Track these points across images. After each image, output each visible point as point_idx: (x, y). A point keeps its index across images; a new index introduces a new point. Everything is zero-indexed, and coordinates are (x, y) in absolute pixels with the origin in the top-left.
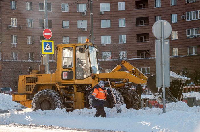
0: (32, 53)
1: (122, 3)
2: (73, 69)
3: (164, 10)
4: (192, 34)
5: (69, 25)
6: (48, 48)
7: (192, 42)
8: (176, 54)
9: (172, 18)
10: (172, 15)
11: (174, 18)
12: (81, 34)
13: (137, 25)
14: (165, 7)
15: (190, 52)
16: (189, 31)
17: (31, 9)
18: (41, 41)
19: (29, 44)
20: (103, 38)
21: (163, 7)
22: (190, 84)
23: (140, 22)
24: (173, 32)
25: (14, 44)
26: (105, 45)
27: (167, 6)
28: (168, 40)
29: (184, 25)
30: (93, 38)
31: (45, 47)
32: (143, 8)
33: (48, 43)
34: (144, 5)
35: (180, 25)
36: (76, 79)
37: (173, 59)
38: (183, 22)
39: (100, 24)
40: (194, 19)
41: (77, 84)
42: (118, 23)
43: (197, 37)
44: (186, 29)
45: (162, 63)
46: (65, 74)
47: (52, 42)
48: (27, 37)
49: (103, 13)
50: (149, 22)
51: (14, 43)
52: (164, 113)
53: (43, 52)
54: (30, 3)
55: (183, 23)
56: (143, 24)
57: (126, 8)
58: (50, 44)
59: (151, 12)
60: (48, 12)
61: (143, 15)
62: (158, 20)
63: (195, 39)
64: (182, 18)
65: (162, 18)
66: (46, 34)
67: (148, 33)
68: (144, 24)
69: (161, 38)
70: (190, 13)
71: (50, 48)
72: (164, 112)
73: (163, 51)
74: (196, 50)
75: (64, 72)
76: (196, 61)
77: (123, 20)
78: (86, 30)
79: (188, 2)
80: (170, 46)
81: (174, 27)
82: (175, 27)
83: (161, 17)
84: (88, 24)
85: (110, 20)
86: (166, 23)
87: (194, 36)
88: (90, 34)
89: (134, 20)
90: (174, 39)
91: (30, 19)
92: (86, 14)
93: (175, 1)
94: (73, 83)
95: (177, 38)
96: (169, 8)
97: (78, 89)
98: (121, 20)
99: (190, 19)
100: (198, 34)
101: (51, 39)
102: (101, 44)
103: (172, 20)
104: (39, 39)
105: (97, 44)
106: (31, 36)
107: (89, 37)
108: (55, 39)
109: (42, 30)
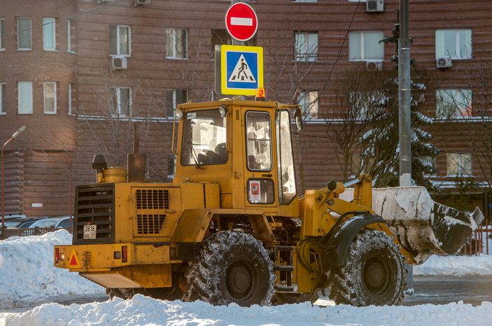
0: (184, 92)
6: (242, 72)
12: (360, 22)
18: (216, 48)
19: (174, 57)
20: (441, 36)
25: (119, 56)
26: (449, 64)
30: (407, 36)
31: (230, 69)
33: (242, 57)
46: (254, 186)
47: (259, 51)
48: (168, 31)
51: (121, 53)
53: (225, 90)
58: (251, 59)
66: (236, 21)
71: (248, 72)
78: (380, 7)
88: (395, 22)
101: (253, 43)
102: (435, 62)
104: (209, 42)
105: (418, 60)
106: (180, 32)
107: (392, 36)
108: (267, 41)
109: (220, 6)
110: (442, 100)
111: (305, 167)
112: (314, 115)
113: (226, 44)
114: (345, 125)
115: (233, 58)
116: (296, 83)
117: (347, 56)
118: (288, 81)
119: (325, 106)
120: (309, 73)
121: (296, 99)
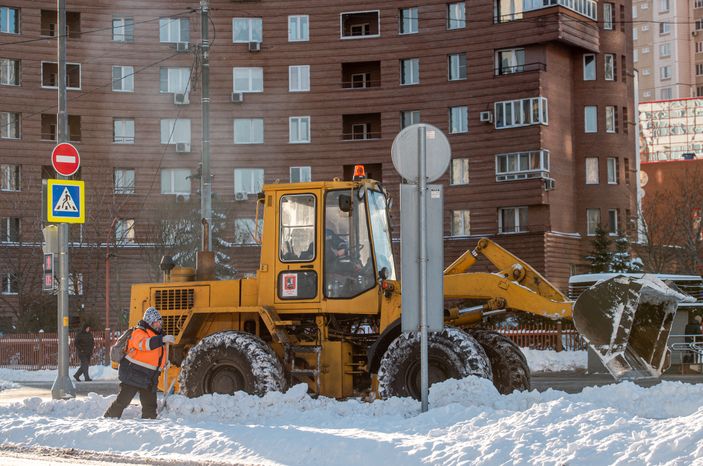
0: (17, 220)
1: (299, 67)
2: (317, 266)
3: (427, 94)
4: (512, 168)
5: (136, 132)
6: (65, 203)
7: (512, 194)
8: (462, 231)
9: (454, 117)
10: (454, 110)
11: (460, 120)
12: (169, 161)
13: (345, 138)
14: (431, 85)
15: (506, 225)
16: (503, 161)
17: (17, 82)
18: (44, 182)
19: (8, 190)
20: (239, 174)
21: (427, 85)
22: (503, 324)
23: (355, 127)
24: (455, 161)
26: (245, 198)
27: (438, 81)
28: (440, 187)
29: (488, 140)
30: (208, 174)
31: (56, 200)
32: (364, 87)
33: (66, 189)
34: (368, 78)
35: (475, 141)
36: (326, 297)
37: (453, 244)
38: (487, 132)
39: (232, 132)
40: (517, 122)
41: (327, 315)
42: (288, 131)
43: (526, 177)
44: (493, 155)
45: (419, 258)
46: (288, 280)
47: (81, 185)
49: (241, 99)
50: (383, 130)
52: (423, 411)
53: (51, 218)
54: (13, 62)
55: (486, 136)
56: (365, 136)
57: (311, 85)
58: (74, 191)
59: (389, 97)
60: (68, 91)
61: (365, 106)
62: (410, 124)
63: (520, 185)
64: (482, 119)
65: (421, 116)
66: (61, 159)
67: (380, 165)
68: (369, 136)
69: (419, 178)
70: (507, 104)
71: (71, 202)
72: (425, 409)
73: (423, 220)
74: (524, 217)
75: (284, 275)
76: (523, 251)
77: (303, 121)
78: (188, 149)
79: (501, 73)
80: (445, 203)
81: (459, 147)
82: (461, 145)
83: (418, 113)
84: (192, 132)
85: (261, 121)
86: (433, 133)
87: (519, 177)
88: (199, 162)
89: (335, 122)
90: (457, 182)
91: (12, 113)
92: (186, 101)
93: (460, 69)
94: (316, 311)
95: (466, 180)
96: (445, 87)
97: (332, 330)
98: (297, 120)
99: (507, 124)
100: (530, 171)
101: (77, 177)
102: (234, 196)
103: (454, 124)
104: (39, 176)
105: (219, 193)
106: (14, 167)
107: (197, 173)
108: (89, 176)
109: (49, 146)
110: (238, 227)
111: (122, 285)
112: (130, 240)
113: (54, 178)
114: (157, 249)
115: (58, 191)
116: (114, 211)
117: (160, 189)
118: (107, 211)
119: (139, 232)
120: (126, 204)
121: (114, 226)
